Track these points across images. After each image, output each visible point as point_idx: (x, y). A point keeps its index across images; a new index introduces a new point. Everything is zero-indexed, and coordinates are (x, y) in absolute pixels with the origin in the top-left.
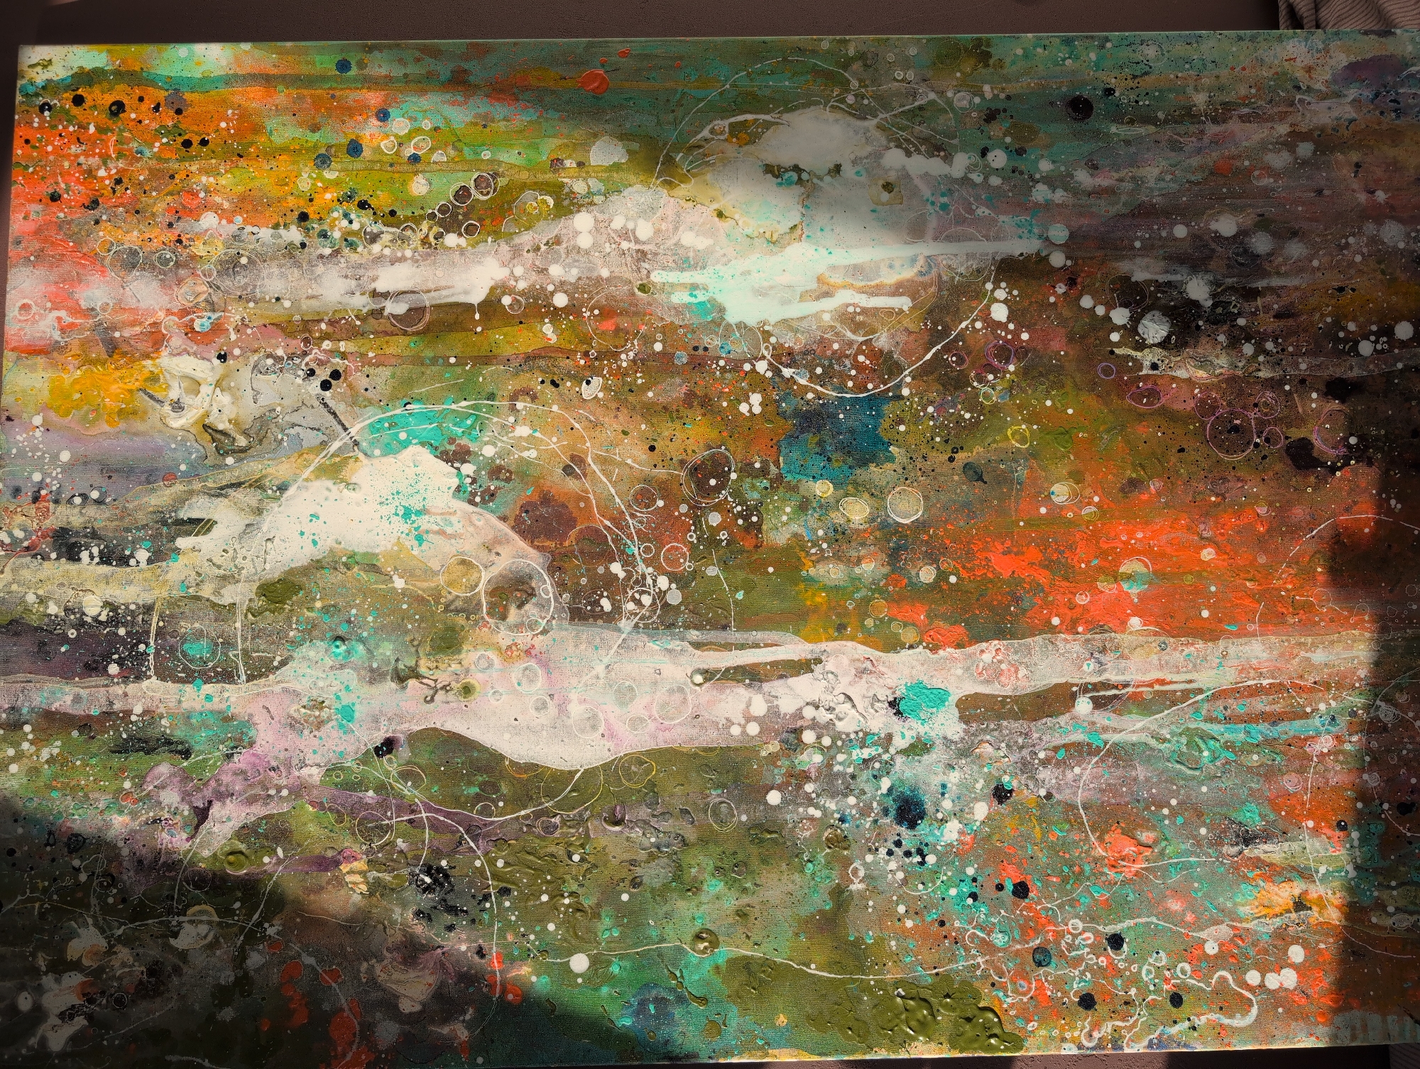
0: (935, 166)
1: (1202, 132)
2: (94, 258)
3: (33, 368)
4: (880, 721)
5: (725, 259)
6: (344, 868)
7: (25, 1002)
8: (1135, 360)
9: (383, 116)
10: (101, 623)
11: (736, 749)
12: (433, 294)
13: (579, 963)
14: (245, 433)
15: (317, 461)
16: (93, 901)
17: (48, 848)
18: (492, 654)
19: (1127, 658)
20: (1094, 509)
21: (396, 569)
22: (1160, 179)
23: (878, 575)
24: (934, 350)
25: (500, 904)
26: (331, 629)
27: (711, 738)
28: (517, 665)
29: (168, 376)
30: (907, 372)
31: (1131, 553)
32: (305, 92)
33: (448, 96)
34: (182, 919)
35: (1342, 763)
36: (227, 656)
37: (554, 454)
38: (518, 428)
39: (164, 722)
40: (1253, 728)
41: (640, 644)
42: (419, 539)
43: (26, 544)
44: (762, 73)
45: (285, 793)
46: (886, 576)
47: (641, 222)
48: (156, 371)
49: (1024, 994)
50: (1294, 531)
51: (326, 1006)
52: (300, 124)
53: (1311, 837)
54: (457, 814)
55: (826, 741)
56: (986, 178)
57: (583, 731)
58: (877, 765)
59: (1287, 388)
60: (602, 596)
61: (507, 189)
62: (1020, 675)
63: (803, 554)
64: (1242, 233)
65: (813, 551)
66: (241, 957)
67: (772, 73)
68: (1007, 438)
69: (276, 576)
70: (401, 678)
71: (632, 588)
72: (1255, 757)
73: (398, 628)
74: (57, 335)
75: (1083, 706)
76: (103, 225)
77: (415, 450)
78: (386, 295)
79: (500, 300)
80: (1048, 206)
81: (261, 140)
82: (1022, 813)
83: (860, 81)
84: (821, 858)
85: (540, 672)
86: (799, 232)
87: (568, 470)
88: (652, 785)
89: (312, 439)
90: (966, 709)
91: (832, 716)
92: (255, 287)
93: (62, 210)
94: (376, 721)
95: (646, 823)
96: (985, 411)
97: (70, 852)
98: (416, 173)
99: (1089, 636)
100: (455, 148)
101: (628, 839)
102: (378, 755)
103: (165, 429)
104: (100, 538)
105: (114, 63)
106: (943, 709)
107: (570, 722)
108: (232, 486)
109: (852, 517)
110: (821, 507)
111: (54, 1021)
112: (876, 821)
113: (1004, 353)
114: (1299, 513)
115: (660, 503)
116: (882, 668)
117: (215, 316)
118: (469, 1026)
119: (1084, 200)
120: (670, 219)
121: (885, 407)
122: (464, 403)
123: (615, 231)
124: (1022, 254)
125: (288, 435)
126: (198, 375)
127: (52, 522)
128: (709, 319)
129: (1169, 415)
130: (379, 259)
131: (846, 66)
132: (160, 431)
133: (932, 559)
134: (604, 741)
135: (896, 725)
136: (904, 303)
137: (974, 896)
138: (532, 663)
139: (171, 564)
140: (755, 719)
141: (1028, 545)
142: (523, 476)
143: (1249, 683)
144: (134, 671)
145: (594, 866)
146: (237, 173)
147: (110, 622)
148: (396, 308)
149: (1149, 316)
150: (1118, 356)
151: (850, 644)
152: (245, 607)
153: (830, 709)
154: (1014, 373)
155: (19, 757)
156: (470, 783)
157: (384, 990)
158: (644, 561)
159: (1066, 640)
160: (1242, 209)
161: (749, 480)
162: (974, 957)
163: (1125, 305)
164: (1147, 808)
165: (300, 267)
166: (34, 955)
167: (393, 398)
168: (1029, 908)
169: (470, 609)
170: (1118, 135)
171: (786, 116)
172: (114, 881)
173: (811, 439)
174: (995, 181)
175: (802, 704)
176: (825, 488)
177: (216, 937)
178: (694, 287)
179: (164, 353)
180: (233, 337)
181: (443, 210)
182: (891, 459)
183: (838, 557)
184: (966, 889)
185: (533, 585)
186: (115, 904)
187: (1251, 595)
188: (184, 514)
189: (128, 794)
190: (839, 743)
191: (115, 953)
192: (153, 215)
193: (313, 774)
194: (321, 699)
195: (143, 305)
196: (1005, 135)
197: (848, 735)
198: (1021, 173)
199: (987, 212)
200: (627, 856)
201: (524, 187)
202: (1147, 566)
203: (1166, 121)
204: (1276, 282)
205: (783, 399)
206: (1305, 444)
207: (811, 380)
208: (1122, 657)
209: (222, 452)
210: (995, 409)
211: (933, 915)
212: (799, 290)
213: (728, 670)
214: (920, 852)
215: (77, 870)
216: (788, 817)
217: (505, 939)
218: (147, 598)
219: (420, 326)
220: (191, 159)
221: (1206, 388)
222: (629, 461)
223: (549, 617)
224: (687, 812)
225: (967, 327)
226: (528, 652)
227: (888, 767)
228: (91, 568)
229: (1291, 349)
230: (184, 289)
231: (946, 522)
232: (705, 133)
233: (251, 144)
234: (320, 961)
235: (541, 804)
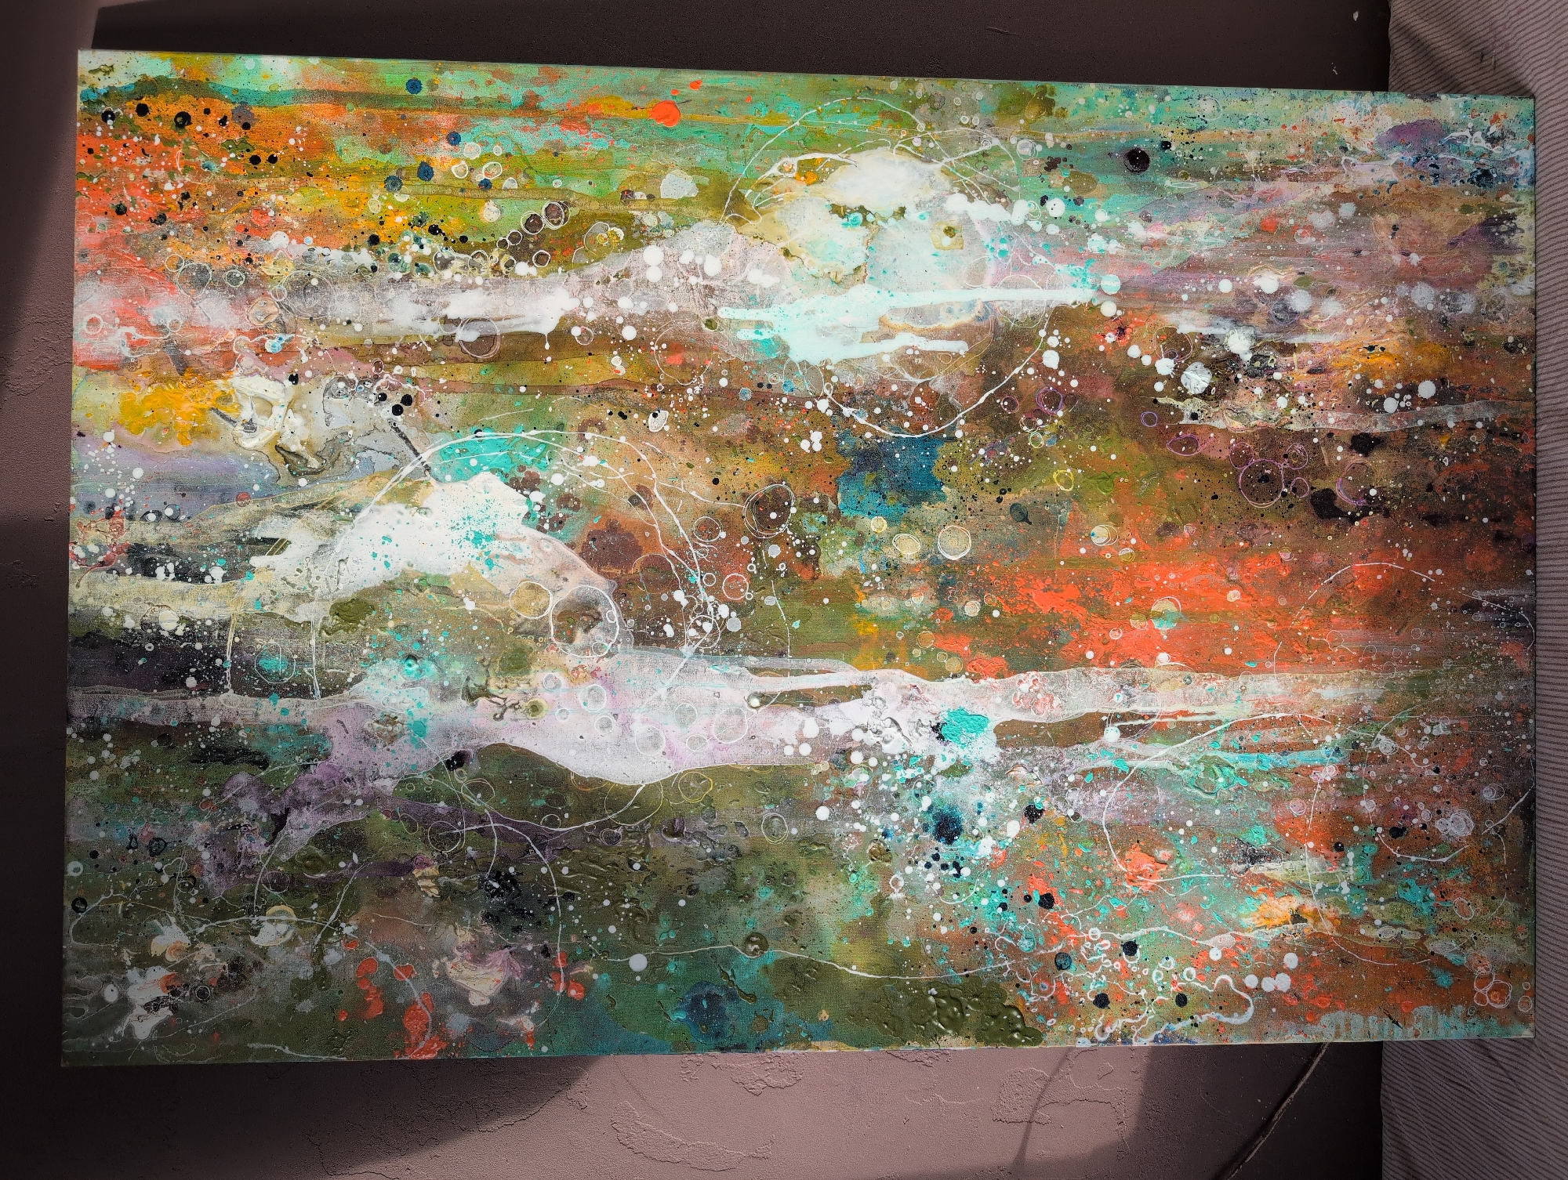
0: (996, 212)
1: (1251, 189)
2: (164, 275)
3: (103, 384)
4: (923, 744)
5: (789, 298)
6: (417, 873)
7: (111, 995)
8: (1177, 410)
9: (454, 139)
10: (177, 637)
11: (788, 768)
12: (503, 322)
13: (638, 962)
14: (318, 455)
15: (389, 484)
16: (176, 901)
17: (131, 851)
18: (559, 675)
19: (1154, 691)
20: (1130, 551)
21: (467, 592)
22: (1209, 234)
23: (927, 608)
24: (987, 394)
25: (564, 908)
26: (403, 648)
27: (767, 758)
28: (583, 686)
29: (240, 396)
30: (960, 415)
31: (1163, 592)
32: (375, 111)
33: (519, 122)
34: (261, 918)
35: (1342, 790)
36: (301, 671)
37: (622, 485)
38: (586, 457)
39: (241, 733)
40: (1265, 757)
41: (700, 668)
42: (490, 563)
43: (101, 559)
44: (833, 111)
45: (359, 802)
46: (934, 610)
47: (709, 258)
48: (228, 391)
49: (1045, 994)
50: (1313, 576)
51: (400, 1000)
52: (371, 145)
53: (1311, 856)
54: (525, 824)
55: (873, 762)
56: (1044, 226)
57: (644, 748)
58: (919, 785)
59: (1315, 440)
60: (665, 622)
61: (578, 219)
62: (1055, 705)
63: (857, 586)
64: (1284, 290)
65: (866, 584)
66: (320, 953)
67: (841, 112)
68: (1052, 481)
69: (350, 595)
70: (471, 697)
71: (694, 615)
72: (1265, 784)
73: (468, 649)
74: (126, 352)
75: (1112, 734)
76: (170, 241)
77: (485, 476)
78: (456, 322)
79: (569, 331)
80: (1102, 256)
81: (331, 160)
82: (1050, 830)
83: (928, 123)
84: (864, 868)
85: (605, 692)
86: (863, 273)
87: (634, 501)
88: (709, 800)
89: (383, 463)
90: (1003, 735)
91: (879, 739)
92: (326, 309)
93: (128, 224)
94: (448, 736)
95: (703, 834)
96: (1034, 455)
97: (153, 855)
98: (487, 199)
99: (1120, 669)
100: (527, 176)
101: (686, 849)
102: (449, 768)
103: (239, 450)
104: (175, 555)
105: (178, 72)
106: (982, 734)
107: (634, 740)
108: (305, 507)
109: (903, 553)
110: (876, 542)
111: (139, 1010)
112: (916, 837)
113: (1054, 399)
114: (1319, 559)
115: (723, 535)
116: (927, 695)
117: (285, 337)
118: (535, 1018)
119: (1137, 252)
120: (737, 256)
121: (939, 449)
122: (534, 432)
123: (683, 266)
124: (1075, 303)
125: (360, 459)
126: (270, 396)
127: (127, 538)
128: (774, 356)
129: (1204, 463)
130: (450, 286)
131: (913, 108)
132: (233, 451)
133: (977, 593)
134: (664, 759)
135: (938, 749)
136: (960, 347)
137: (1004, 906)
138: (598, 684)
139: (246, 582)
140: (807, 740)
141: (1068, 583)
142: (590, 505)
143: (1265, 716)
144: (211, 683)
145: (654, 874)
146: (306, 191)
147: (186, 636)
148: (465, 335)
149: (1191, 367)
150: (1161, 405)
151: (898, 672)
152: (319, 626)
153: (877, 732)
154: (1062, 418)
155: (99, 765)
156: (537, 796)
157: (455, 985)
158: (707, 589)
159: (1099, 673)
160: (1284, 266)
161: (808, 514)
162: (1001, 961)
163: (1171, 356)
164: (1165, 828)
165: (371, 290)
166: (118, 950)
167: (465, 425)
168: (1053, 917)
169: (538, 631)
170: (1172, 189)
171: (853, 157)
172: (196, 883)
173: (867, 477)
174: (1053, 229)
175: (852, 727)
176: (880, 524)
177: (295, 936)
178: (760, 324)
179: (236, 372)
180: (305, 359)
181: (514, 237)
182: (943, 498)
183: (890, 590)
184: (997, 899)
185: (600, 609)
186: (196, 905)
187: (1270, 635)
188: (258, 534)
189: (208, 801)
190: (885, 764)
191: (198, 949)
192: (222, 232)
193: (387, 785)
194: (393, 715)
195: (214, 324)
196: (1064, 185)
197: (893, 756)
198: (1078, 222)
199: (1044, 259)
200: (686, 865)
201: (594, 217)
202: (1177, 606)
203: (1218, 177)
204: (1311, 338)
205: (843, 438)
206: (1329, 495)
207: (869, 419)
208: (1150, 689)
209: (295, 474)
210: (1043, 453)
211: (966, 923)
212: (861, 331)
213: (783, 694)
214: (956, 865)
215: (160, 872)
216: (836, 831)
217: (569, 939)
218: (222, 614)
219: (491, 354)
220: (260, 176)
221: (1241, 438)
222: (694, 493)
223: (614, 641)
224: (742, 825)
225: (1020, 374)
226: (593, 674)
227: (929, 786)
228: (166, 584)
229: (1321, 404)
230: (255, 309)
231: (992, 560)
232: (774, 170)
233: (321, 163)
234: (394, 958)
235: (605, 816)
